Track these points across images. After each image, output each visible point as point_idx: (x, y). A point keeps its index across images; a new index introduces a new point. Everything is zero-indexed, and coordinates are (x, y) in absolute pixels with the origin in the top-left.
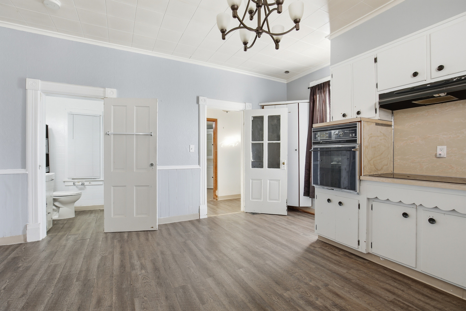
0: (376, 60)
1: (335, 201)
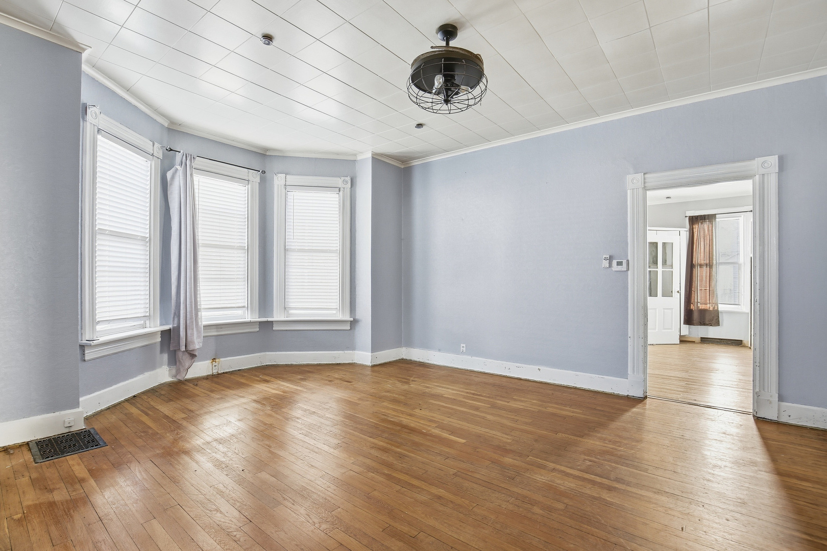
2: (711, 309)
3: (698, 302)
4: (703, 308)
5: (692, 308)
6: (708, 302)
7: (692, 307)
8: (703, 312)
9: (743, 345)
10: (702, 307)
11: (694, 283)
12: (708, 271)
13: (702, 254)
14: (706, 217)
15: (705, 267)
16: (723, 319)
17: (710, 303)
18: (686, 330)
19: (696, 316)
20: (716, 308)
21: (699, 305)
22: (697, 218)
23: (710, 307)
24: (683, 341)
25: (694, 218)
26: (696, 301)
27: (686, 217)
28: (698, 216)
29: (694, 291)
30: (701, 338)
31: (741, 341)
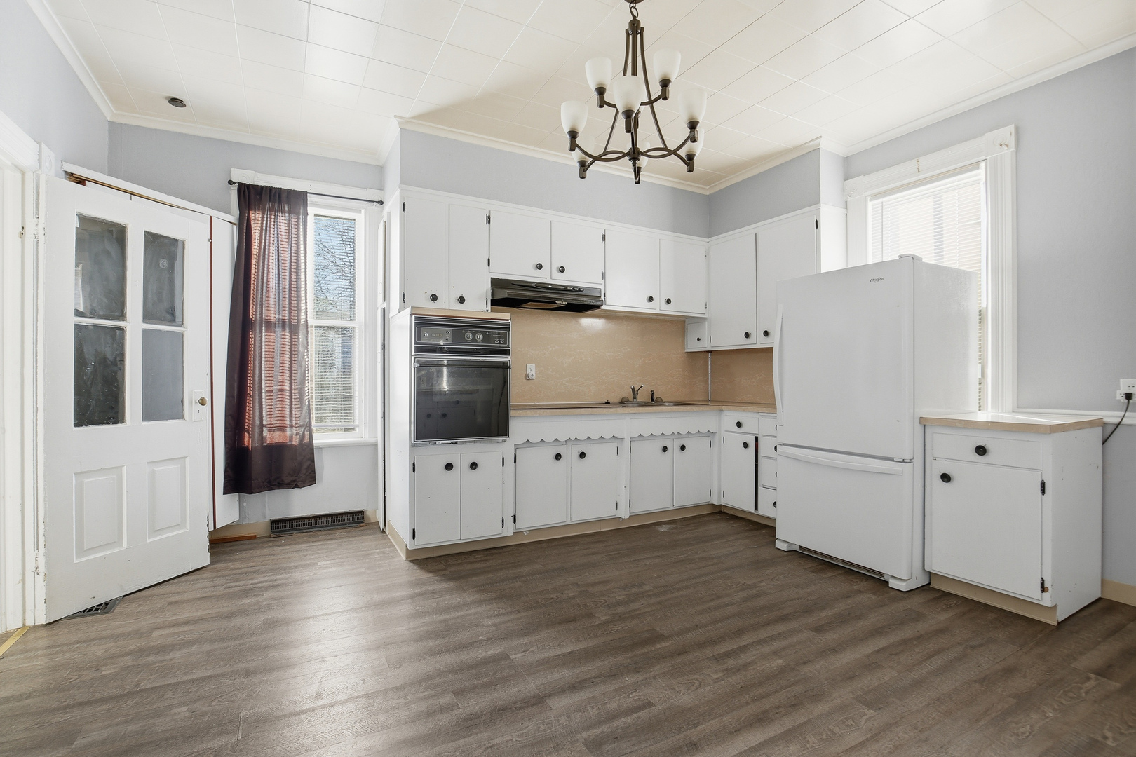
0: (488, 220)
1: (462, 463)
2: (296, 442)
3: (262, 426)
4: (275, 441)
5: (246, 443)
6: (288, 423)
7: (246, 440)
8: (277, 452)
9: (365, 521)
10: (273, 437)
11: (250, 373)
12: (287, 341)
13: (272, 296)
14: (284, 196)
15: (278, 330)
16: (325, 467)
17: (291, 426)
18: (229, 510)
19: (257, 465)
20: (307, 439)
21: (265, 433)
22: (261, 194)
23: (291, 437)
24: (221, 542)
25: (252, 191)
26: (257, 422)
27: (231, 183)
28: (262, 188)
29: (253, 396)
30: (273, 522)
31: (362, 512)
